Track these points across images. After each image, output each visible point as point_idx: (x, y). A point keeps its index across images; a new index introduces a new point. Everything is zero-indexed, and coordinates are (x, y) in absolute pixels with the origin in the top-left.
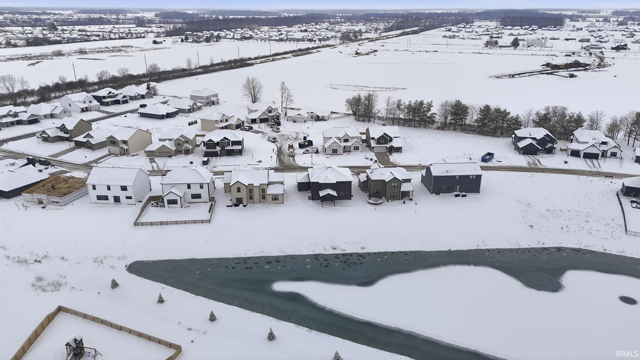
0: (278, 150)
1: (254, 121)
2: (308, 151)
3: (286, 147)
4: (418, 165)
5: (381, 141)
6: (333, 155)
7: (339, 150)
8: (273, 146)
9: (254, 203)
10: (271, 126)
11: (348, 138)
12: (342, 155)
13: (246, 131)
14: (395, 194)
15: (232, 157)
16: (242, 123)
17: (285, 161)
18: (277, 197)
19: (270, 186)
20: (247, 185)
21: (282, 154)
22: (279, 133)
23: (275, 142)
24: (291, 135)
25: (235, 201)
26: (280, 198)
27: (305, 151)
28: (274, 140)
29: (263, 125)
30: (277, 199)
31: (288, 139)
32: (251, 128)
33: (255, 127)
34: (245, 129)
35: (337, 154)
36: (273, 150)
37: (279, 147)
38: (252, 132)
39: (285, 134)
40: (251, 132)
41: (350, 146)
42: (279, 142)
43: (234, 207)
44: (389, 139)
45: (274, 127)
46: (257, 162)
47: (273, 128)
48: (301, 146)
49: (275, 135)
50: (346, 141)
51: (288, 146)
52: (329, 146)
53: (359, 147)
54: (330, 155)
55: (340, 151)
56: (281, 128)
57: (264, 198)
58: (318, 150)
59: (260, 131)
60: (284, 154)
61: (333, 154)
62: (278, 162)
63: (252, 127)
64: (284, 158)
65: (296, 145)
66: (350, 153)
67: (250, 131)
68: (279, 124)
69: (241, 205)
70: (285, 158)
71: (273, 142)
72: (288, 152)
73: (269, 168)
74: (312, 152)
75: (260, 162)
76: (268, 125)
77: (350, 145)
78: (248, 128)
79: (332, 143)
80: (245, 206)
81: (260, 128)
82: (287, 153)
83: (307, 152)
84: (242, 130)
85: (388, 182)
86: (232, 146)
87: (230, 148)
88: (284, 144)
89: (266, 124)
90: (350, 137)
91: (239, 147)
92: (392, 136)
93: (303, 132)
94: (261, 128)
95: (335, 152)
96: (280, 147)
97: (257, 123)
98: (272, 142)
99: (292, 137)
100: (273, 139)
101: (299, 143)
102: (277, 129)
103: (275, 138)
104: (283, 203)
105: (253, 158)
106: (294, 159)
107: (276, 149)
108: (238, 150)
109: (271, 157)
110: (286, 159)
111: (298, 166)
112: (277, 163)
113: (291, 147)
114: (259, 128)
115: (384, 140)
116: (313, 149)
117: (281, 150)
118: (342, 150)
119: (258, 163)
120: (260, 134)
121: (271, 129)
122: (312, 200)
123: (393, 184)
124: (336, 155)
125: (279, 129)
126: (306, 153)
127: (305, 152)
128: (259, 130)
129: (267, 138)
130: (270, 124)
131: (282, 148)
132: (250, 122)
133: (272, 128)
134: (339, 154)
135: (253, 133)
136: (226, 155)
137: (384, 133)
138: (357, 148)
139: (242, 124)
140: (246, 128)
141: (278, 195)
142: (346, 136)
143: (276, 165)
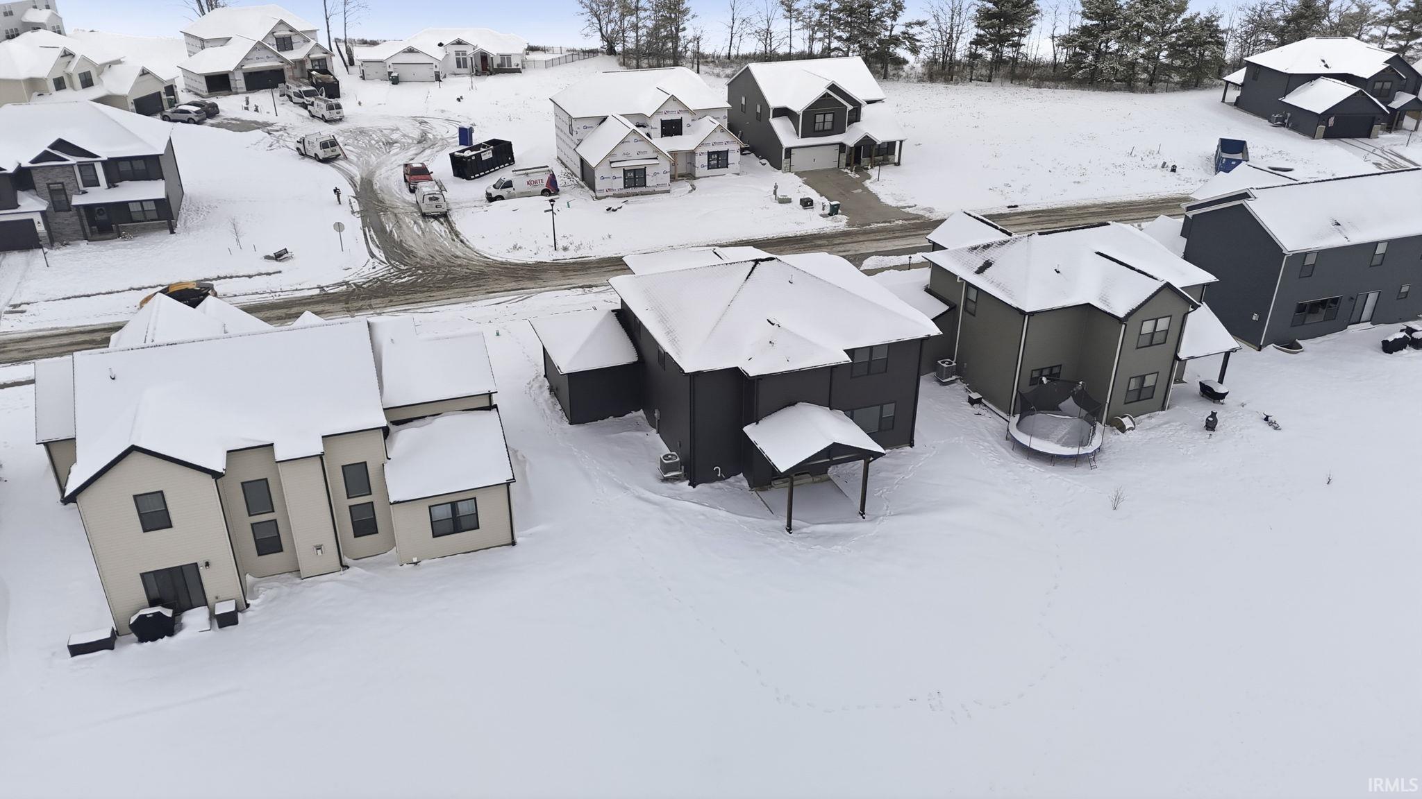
0: (356, 192)
1: (218, 83)
2: (509, 184)
3: (390, 179)
4: (1008, 211)
5: (819, 118)
6: (628, 195)
7: (655, 174)
8: (329, 176)
9: (297, 571)
10: (301, 100)
11: (677, 117)
12: (668, 192)
13: (189, 121)
14: (1150, 381)
15: (118, 242)
16: (163, 91)
17: (410, 243)
18: (464, 509)
19: (405, 437)
20: (219, 465)
21: (385, 210)
22: (341, 126)
23: (336, 158)
24: (398, 129)
25: (136, 601)
26: (491, 512)
27: (494, 186)
28: (329, 154)
29: (263, 98)
30: (464, 523)
31: (390, 144)
32: (210, 112)
33: (229, 105)
34: (185, 117)
35: (643, 189)
36: (336, 191)
37: (358, 179)
38: (219, 126)
39: (365, 124)
40: (212, 125)
41: (692, 153)
42: (351, 157)
43: (133, 651)
44: (850, 107)
45: (316, 102)
46: (268, 258)
47: (312, 104)
48: (464, 168)
49: (327, 131)
50: (672, 128)
51: (401, 171)
52: (610, 159)
53: (727, 151)
54: (615, 196)
55: (658, 175)
56: (347, 103)
57: (365, 524)
58: (553, 176)
59: (256, 122)
60: (396, 211)
61: (630, 190)
62: (376, 251)
63: (215, 106)
64: (400, 227)
65: (441, 166)
66: (696, 183)
67: (209, 121)
68: (333, 90)
69: (195, 619)
70: (404, 226)
71: (325, 161)
72: (411, 198)
73: (340, 284)
74: (526, 188)
75: (279, 256)
76: (286, 97)
77: (691, 147)
78: (197, 109)
79: (623, 142)
80: (227, 620)
81: (252, 107)
82: (404, 201)
83: (504, 192)
84: (170, 120)
85: (1129, 315)
86: (112, 183)
87: (101, 195)
88: (379, 166)
89: (277, 93)
90: (687, 110)
91: (154, 190)
92: (860, 96)
93: (445, 116)
94: (257, 110)
95: (635, 180)
96: (362, 179)
97: (237, 93)
98: (320, 161)
99: (404, 136)
100: (324, 145)
101: (452, 155)
102: (330, 108)
103: (334, 143)
104: (513, 543)
105: (238, 240)
106: (452, 228)
107: (348, 192)
108: (152, 207)
109: (339, 227)
110: (413, 233)
111: (488, 265)
112: (373, 256)
113: (415, 175)
114: (247, 109)
115: (829, 117)
116: (533, 178)
117: (373, 191)
118: (665, 172)
119: (275, 266)
120: (258, 134)
121: (305, 113)
122: (693, 484)
123: (1148, 327)
124: (643, 194)
125: (339, 107)
126: (501, 198)
127: (495, 193)
128: (250, 116)
129: (293, 145)
130: (295, 89)
131: (375, 181)
132: (203, 87)
133: (305, 106)
134: (654, 193)
135: (224, 130)
136: (86, 238)
137: (828, 83)
138: (719, 160)
139: (164, 97)
140: (187, 112)
141: (472, 496)
142: (673, 107)
143: (370, 265)
